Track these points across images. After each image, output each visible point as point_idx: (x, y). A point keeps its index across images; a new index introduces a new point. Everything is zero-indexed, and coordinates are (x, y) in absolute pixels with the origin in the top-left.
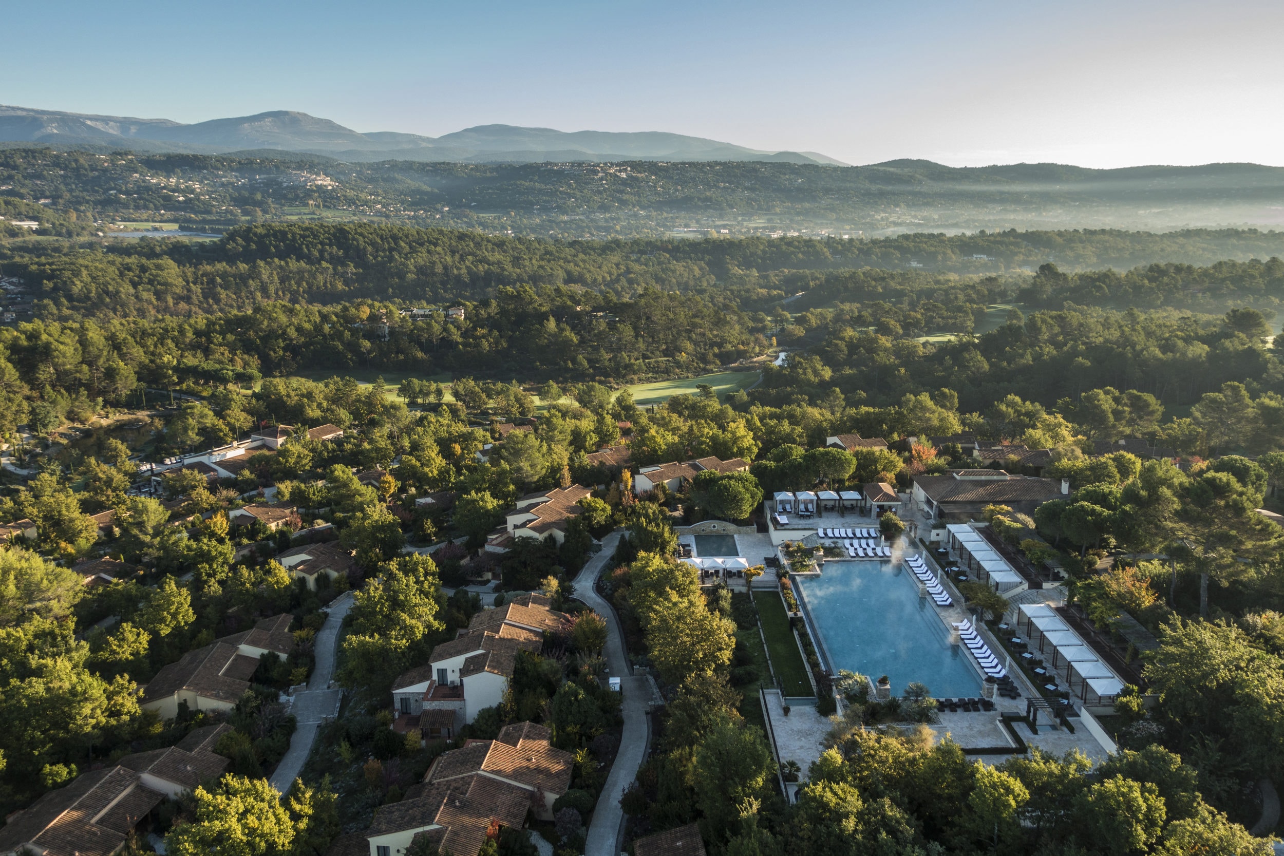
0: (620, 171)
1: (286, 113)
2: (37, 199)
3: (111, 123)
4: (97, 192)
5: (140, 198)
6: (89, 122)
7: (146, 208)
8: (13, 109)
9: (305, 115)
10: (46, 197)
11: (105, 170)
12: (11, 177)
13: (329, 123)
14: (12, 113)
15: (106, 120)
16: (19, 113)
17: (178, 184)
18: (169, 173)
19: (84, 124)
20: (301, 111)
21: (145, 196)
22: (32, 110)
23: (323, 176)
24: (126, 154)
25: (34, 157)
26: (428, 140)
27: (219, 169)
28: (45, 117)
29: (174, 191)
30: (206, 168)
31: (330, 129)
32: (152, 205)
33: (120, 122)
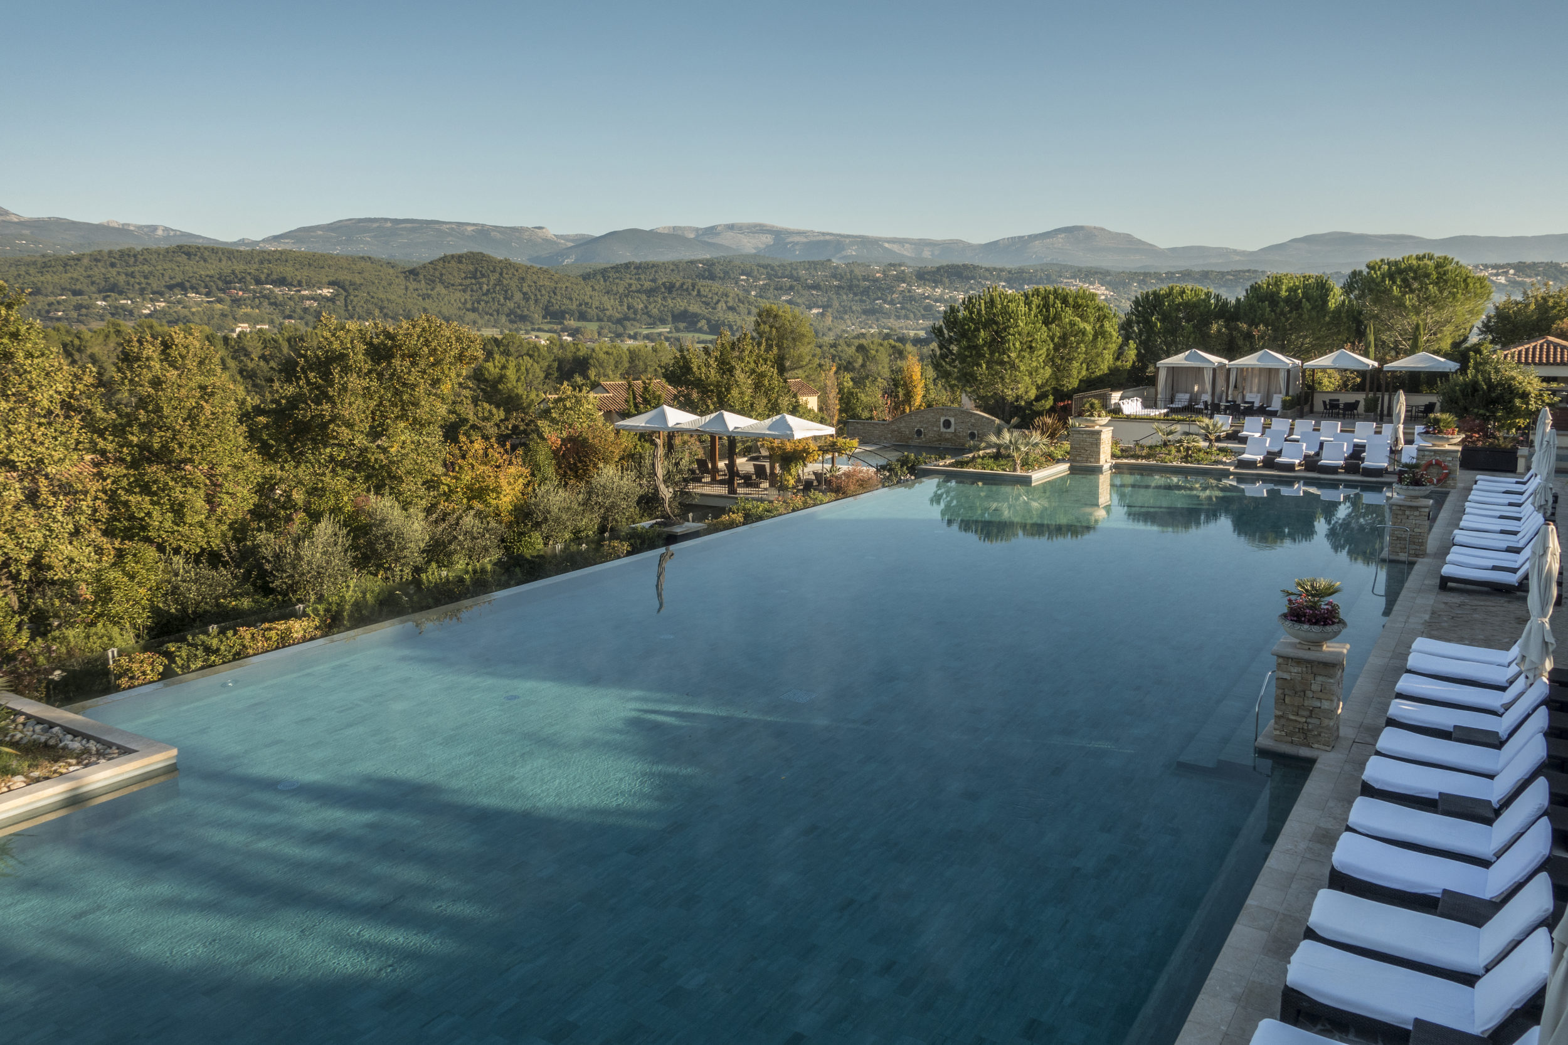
0: (1497, 275)
1: (1081, 228)
2: (810, 308)
3: (907, 245)
4: (864, 301)
5: (902, 308)
6: (886, 245)
7: (906, 317)
8: (823, 234)
9: (1103, 229)
10: (819, 307)
11: (876, 280)
12: (791, 288)
13: (1128, 238)
14: (822, 238)
15: (901, 242)
16: (828, 238)
17: (941, 295)
18: (936, 282)
19: (882, 246)
20: (1097, 225)
21: (908, 306)
22: (839, 235)
23: (1097, 285)
24: (900, 265)
25: (815, 269)
26: (1243, 253)
27: (987, 279)
28: (848, 241)
29: (936, 301)
30: (973, 278)
31: (1130, 244)
32: (912, 315)
33: (915, 244)
